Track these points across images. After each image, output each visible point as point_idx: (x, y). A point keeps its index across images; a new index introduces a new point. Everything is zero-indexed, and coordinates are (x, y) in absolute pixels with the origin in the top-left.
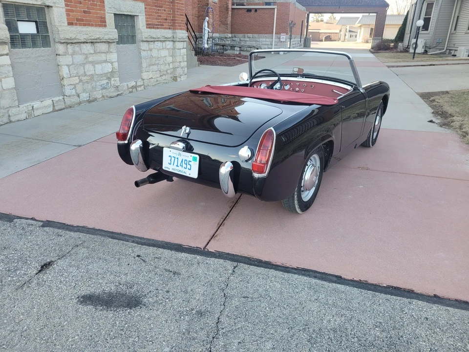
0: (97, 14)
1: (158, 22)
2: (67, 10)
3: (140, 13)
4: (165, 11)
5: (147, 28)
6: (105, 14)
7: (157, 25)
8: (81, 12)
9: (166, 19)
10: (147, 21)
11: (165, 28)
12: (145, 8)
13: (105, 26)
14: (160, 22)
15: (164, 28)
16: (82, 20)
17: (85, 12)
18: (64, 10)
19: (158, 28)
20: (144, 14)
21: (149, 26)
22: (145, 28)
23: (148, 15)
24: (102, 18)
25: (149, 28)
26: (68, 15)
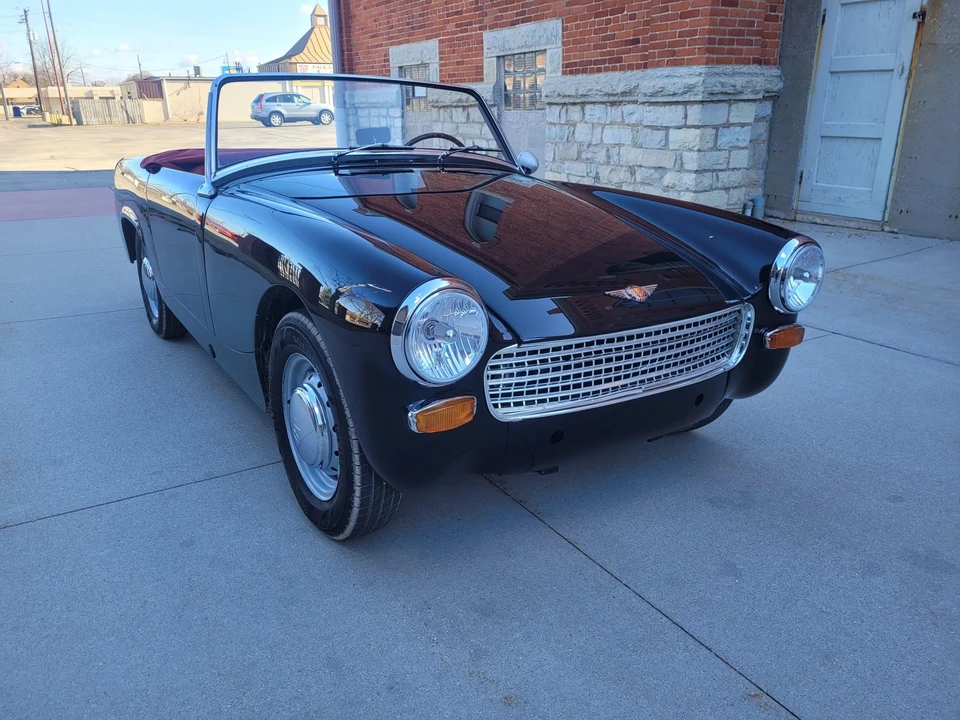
0: (472, 62)
1: (602, 54)
2: (441, 65)
3: (546, 44)
4: (633, 17)
5: (564, 73)
6: (482, 60)
7: (596, 62)
8: (453, 64)
9: (636, 41)
10: (564, 59)
11: (630, 67)
12: (564, 29)
13: (482, 80)
14: (609, 53)
15: (622, 69)
16: (454, 75)
17: (458, 63)
18: (438, 65)
19: (599, 70)
20: (560, 44)
21: (570, 68)
22: (560, 74)
23: (570, 42)
24: (477, 67)
25: (571, 72)
26: (441, 71)
